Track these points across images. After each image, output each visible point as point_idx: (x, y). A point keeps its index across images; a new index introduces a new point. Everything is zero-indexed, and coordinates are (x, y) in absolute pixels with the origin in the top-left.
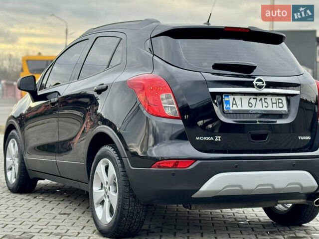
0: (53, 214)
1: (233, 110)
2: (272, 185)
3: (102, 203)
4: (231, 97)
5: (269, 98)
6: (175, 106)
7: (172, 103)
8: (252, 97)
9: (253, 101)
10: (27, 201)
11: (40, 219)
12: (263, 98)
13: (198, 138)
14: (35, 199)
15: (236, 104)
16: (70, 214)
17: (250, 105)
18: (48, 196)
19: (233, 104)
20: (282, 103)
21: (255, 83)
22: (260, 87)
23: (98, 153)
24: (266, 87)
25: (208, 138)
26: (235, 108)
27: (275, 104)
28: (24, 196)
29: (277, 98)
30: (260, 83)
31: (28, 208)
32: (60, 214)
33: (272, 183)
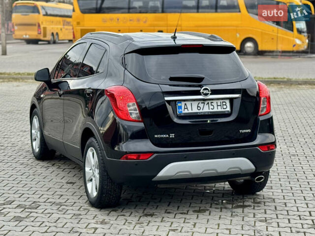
0: (62, 183)
1: (184, 113)
2: (215, 170)
3: (91, 180)
4: (183, 103)
5: (215, 102)
6: (138, 112)
7: (135, 110)
8: (201, 102)
9: (201, 105)
10: (45, 169)
11: (50, 188)
12: (210, 102)
13: (156, 136)
14: (52, 167)
15: (187, 108)
16: (75, 183)
17: (199, 108)
18: (64, 163)
19: (185, 108)
20: (226, 105)
21: (201, 91)
22: (206, 94)
23: (88, 143)
24: (211, 94)
25: (164, 136)
26: (186, 111)
27: (220, 107)
28: (45, 164)
29: (222, 101)
30: (205, 92)
31: (44, 177)
32: (67, 183)
33: (216, 168)
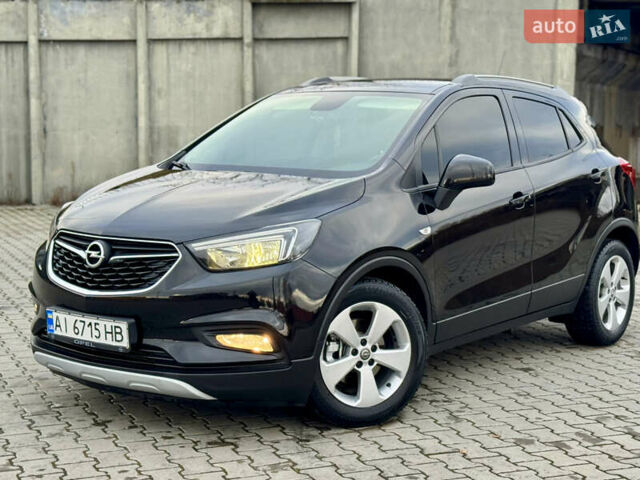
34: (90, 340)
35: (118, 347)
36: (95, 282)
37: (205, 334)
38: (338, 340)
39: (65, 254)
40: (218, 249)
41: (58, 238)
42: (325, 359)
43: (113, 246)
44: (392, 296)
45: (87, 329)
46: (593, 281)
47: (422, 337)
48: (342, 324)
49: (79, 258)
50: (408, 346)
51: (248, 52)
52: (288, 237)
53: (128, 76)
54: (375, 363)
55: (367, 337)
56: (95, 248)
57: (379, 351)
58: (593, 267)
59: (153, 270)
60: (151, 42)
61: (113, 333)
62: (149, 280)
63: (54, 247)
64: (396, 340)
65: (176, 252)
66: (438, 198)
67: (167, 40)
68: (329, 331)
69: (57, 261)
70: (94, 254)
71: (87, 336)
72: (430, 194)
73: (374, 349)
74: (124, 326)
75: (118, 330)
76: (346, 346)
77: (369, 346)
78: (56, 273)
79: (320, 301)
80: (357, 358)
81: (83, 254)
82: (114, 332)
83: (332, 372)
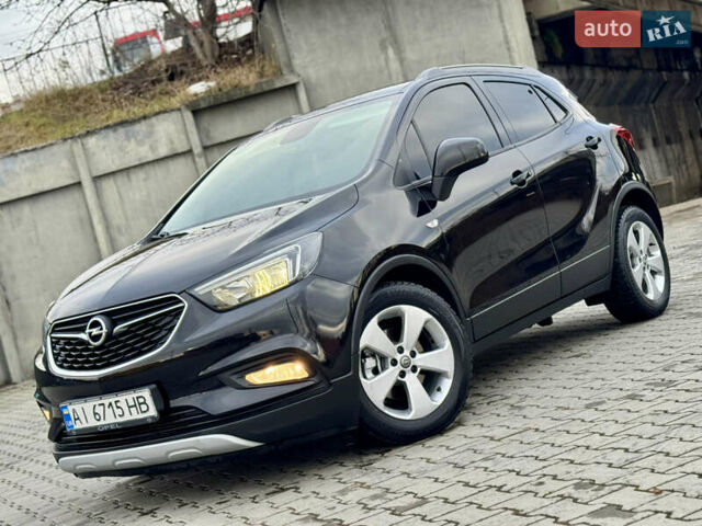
34: (114, 421)
35: (145, 419)
36: (104, 360)
37: (234, 378)
38: (374, 354)
39: (65, 344)
40: (223, 287)
41: (53, 331)
42: (365, 377)
43: (113, 316)
44: (417, 294)
45: (109, 412)
46: (621, 251)
47: (459, 329)
48: (373, 335)
49: (82, 342)
50: (448, 343)
51: (201, 162)
52: (292, 256)
53: (81, 220)
54: (419, 370)
55: (403, 344)
56: (96, 324)
57: (418, 356)
58: (616, 238)
59: (161, 328)
60: (97, 179)
61: (137, 406)
62: (160, 339)
63: (52, 342)
64: (433, 342)
65: (181, 302)
66: (436, 190)
67: (113, 173)
68: (362, 345)
69: (59, 354)
70: (95, 331)
71: (110, 419)
72: (427, 189)
73: (413, 354)
74: (146, 393)
75: (141, 400)
76: (383, 359)
77: (407, 353)
78: (61, 366)
79: (343, 326)
80: (399, 368)
81: (84, 336)
82: (138, 404)
83: (376, 388)
